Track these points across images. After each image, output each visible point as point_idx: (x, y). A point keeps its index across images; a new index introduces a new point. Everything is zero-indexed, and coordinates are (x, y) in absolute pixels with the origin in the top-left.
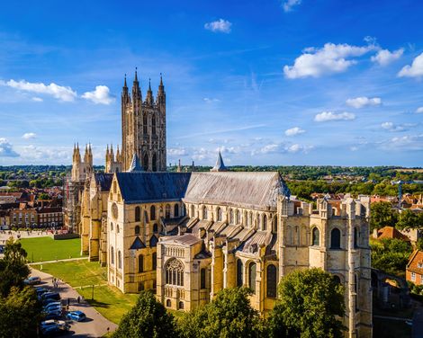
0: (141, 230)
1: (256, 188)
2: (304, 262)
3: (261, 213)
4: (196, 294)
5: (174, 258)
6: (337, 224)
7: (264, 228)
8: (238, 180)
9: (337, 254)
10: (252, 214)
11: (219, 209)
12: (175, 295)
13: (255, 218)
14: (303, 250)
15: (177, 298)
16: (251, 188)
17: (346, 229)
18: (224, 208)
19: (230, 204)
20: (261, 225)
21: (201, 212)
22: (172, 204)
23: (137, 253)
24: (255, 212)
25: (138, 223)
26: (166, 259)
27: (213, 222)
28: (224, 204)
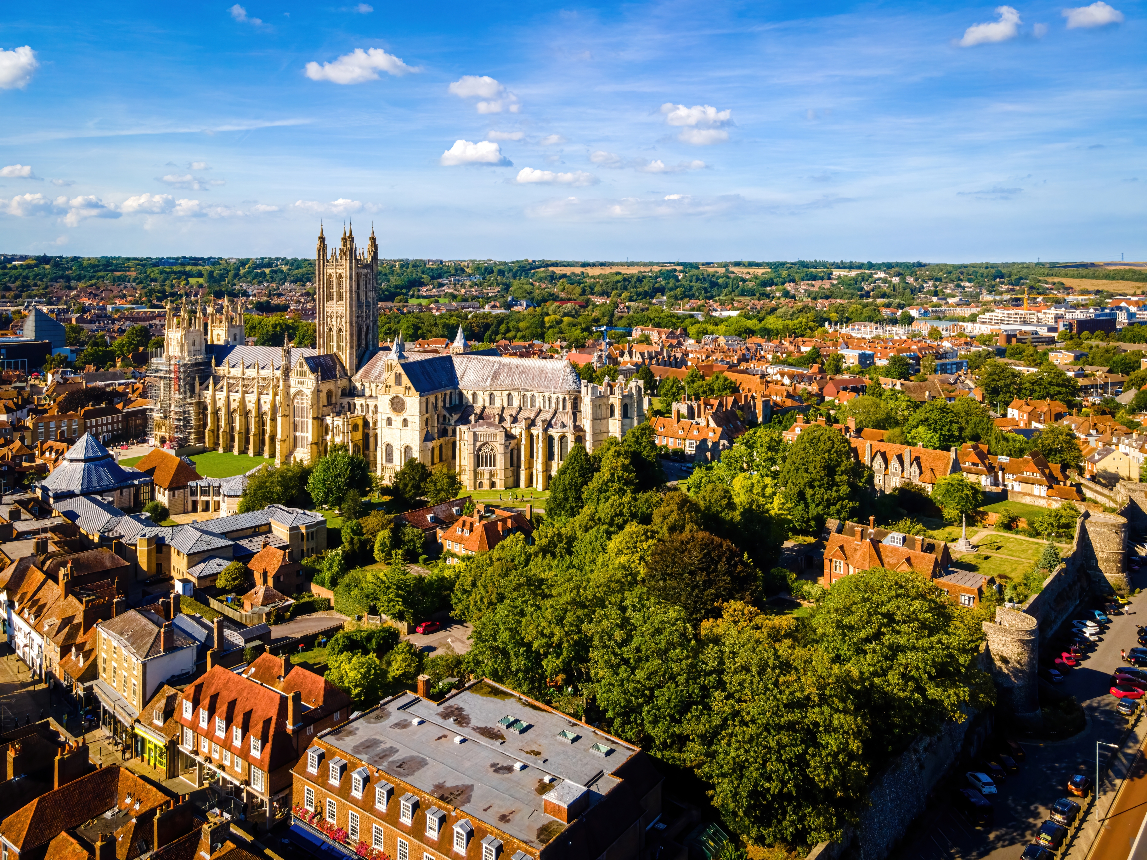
0: (430, 422)
1: (549, 375)
2: (605, 430)
3: (561, 397)
4: (508, 471)
5: (487, 443)
6: (627, 401)
7: (564, 407)
8: (524, 367)
9: (627, 421)
10: (550, 397)
11: (509, 395)
12: (487, 476)
13: (554, 401)
14: (605, 421)
15: (490, 479)
16: (543, 375)
17: (632, 404)
18: (515, 394)
19: (525, 390)
20: (561, 406)
21: (487, 399)
22: (448, 392)
23: (430, 445)
24: (554, 397)
25: (427, 415)
26: (478, 444)
27: (503, 408)
28: (517, 390)
